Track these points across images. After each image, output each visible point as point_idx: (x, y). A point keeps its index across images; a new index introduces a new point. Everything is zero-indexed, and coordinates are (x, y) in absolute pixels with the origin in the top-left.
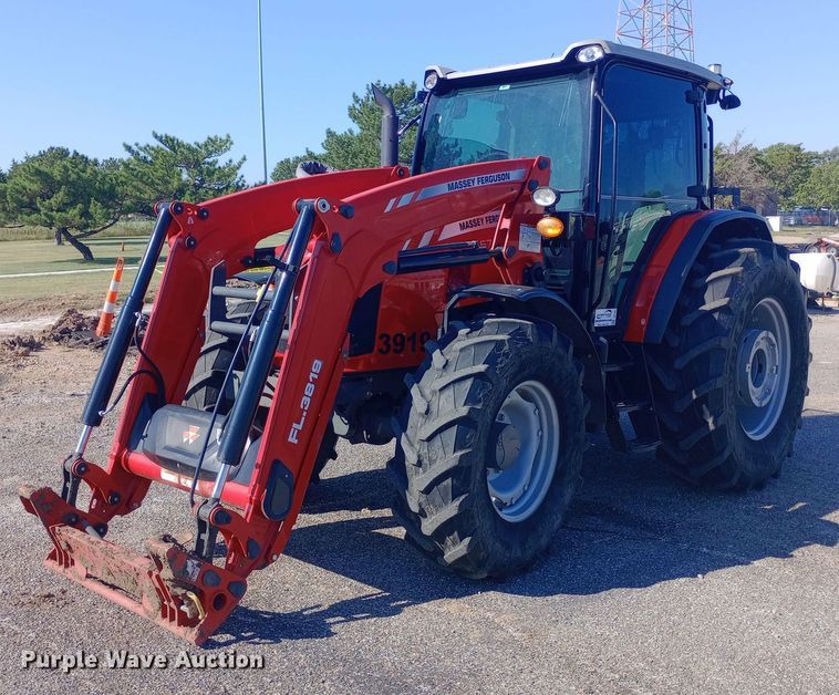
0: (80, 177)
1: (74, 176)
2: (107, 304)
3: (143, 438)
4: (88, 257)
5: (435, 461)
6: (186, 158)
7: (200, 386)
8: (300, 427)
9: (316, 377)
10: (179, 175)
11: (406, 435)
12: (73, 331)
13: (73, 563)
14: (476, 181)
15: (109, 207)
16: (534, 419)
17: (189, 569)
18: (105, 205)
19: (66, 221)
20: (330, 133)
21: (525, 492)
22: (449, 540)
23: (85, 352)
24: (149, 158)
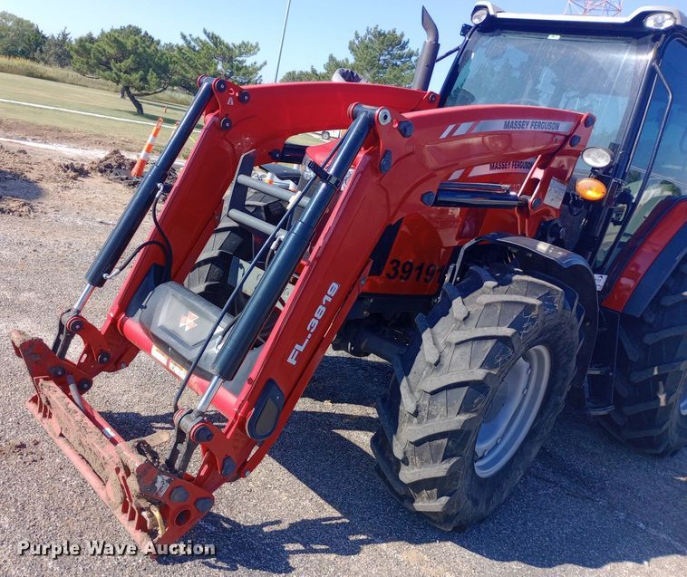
0: (145, 51)
1: (141, 50)
2: (144, 152)
3: (142, 307)
4: (140, 111)
5: (434, 417)
6: (223, 54)
7: (206, 262)
8: (301, 348)
9: (330, 300)
10: (216, 65)
11: (408, 380)
12: (114, 168)
13: (50, 417)
14: (530, 124)
15: (162, 78)
16: (524, 378)
17: (158, 485)
18: (159, 76)
19: (130, 82)
20: (332, 58)
21: (497, 445)
22: (425, 493)
23: (120, 186)
24: (197, 49)
